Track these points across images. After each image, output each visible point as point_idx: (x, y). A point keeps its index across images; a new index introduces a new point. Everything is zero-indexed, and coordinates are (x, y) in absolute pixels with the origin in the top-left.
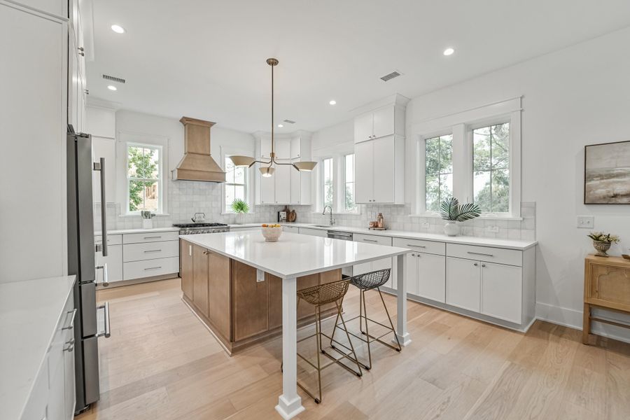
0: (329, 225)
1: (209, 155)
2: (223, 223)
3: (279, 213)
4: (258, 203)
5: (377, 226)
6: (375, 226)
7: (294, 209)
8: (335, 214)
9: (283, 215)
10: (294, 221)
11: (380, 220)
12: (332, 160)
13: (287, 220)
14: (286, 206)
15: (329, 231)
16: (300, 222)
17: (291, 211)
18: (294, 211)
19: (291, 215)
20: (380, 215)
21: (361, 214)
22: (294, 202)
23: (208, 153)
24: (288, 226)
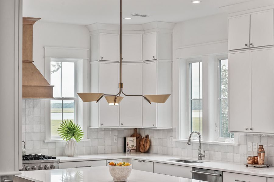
0: (197, 160)
1: (31, 62)
2: (50, 156)
3: (125, 139)
4: (95, 125)
5: (257, 163)
6: (254, 162)
7: (147, 133)
8: (206, 144)
9: (132, 142)
10: (147, 152)
11: (260, 155)
12: (201, 63)
13: (138, 150)
14: (136, 130)
15: (194, 168)
16: (157, 154)
17: (143, 136)
18: (147, 137)
19: (143, 143)
20: (261, 147)
21: (239, 145)
22: (147, 125)
23: (29, 60)
24: (139, 161)
